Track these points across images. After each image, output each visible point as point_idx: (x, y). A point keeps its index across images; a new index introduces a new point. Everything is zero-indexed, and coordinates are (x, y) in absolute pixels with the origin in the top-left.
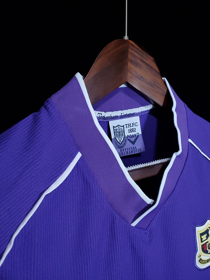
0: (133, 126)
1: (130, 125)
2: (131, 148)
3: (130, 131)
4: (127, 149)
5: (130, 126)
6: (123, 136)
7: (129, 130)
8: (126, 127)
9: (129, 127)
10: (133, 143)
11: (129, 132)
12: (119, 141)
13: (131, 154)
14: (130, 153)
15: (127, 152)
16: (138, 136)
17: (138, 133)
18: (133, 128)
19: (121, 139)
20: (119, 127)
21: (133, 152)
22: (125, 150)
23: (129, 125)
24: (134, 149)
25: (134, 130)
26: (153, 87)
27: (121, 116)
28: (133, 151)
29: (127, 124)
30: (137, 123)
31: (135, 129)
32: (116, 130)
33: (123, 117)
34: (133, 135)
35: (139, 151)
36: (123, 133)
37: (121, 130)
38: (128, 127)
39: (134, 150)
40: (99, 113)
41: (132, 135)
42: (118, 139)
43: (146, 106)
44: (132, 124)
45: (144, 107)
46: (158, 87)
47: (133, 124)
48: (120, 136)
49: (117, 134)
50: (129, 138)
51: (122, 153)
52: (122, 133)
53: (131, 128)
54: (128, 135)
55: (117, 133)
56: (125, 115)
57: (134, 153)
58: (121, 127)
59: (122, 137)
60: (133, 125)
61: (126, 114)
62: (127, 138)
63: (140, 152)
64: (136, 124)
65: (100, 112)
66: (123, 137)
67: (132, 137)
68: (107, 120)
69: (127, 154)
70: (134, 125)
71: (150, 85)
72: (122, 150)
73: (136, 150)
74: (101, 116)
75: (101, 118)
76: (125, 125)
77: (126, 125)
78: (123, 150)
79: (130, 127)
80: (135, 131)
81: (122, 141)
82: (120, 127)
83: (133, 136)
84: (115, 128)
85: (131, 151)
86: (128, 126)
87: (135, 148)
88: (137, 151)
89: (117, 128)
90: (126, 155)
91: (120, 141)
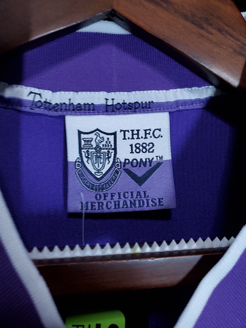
0: (146, 138)
1: (138, 134)
2: (132, 193)
3: (134, 148)
4: (119, 194)
5: (135, 136)
6: (111, 160)
7: (131, 146)
8: (125, 139)
9: (133, 138)
10: (140, 181)
11: (132, 152)
12: (93, 171)
13: (130, 210)
14: (127, 207)
15: (117, 204)
16: (159, 164)
17: (161, 158)
18: (147, 141)
19: (103, 166)
20: (98, 135)
21: (137, 205)
22: (112, 196)
23: (135, 134)
24: (141, 197)
25: (148, 148)
26: (202, 28)
27: (107, 105)
28: (137, 202)
29: (128, 131)
30: (160, 130)
31: (151, 145)
32: (88, 141)
33: (115, 110)
34: (144, 160)
35: (156, 204)
36: (111, 151)
37: (104, 143)
38: (131, 137)
39: (139, 201)
40: (31, 93)
41: (141, 159)
42: (90, 167)
43: (193, 88)
44: (145, 131)
45: (186, 89)
46: (220, 30)
47: (148, 132)
48: (98, 157)
49: (88, 151)
50: (128, 166)
51: (99, 203)
52: (109, 152)
53: (141, 141)
54: (126, 160)
55: (90, 151)
56: (119, 103)
57: (138, 209)
58: (106, 137)
59: (107, 162)
60: (146, 134)
61: (124, 103)
62: (124, 167)
63: (158, 207)
64: (157, 133)
65: (37, 90)
66: (111, 163)
67: (140, 166)
68: (60, 113)
69: (115, 208)
70: (149, 134)
71: (193, 23)
72: (103, 196)
73: (145, 201)
74: (37, 98)
75: (39, 104)
76: (121, 131)
77: (124, 131)
78: (105, 196)
79: (138, 138)
80: (151, 150)
81: (104, 171)
82: (102, 135)
83: (141, 163)
84: (83, 136)
85: (131, 202)
86: (129, 135)
87: (143, 196)
88: (151, 203)
89: (92, 136)
90: (113, 210)
91: (99, 171)
